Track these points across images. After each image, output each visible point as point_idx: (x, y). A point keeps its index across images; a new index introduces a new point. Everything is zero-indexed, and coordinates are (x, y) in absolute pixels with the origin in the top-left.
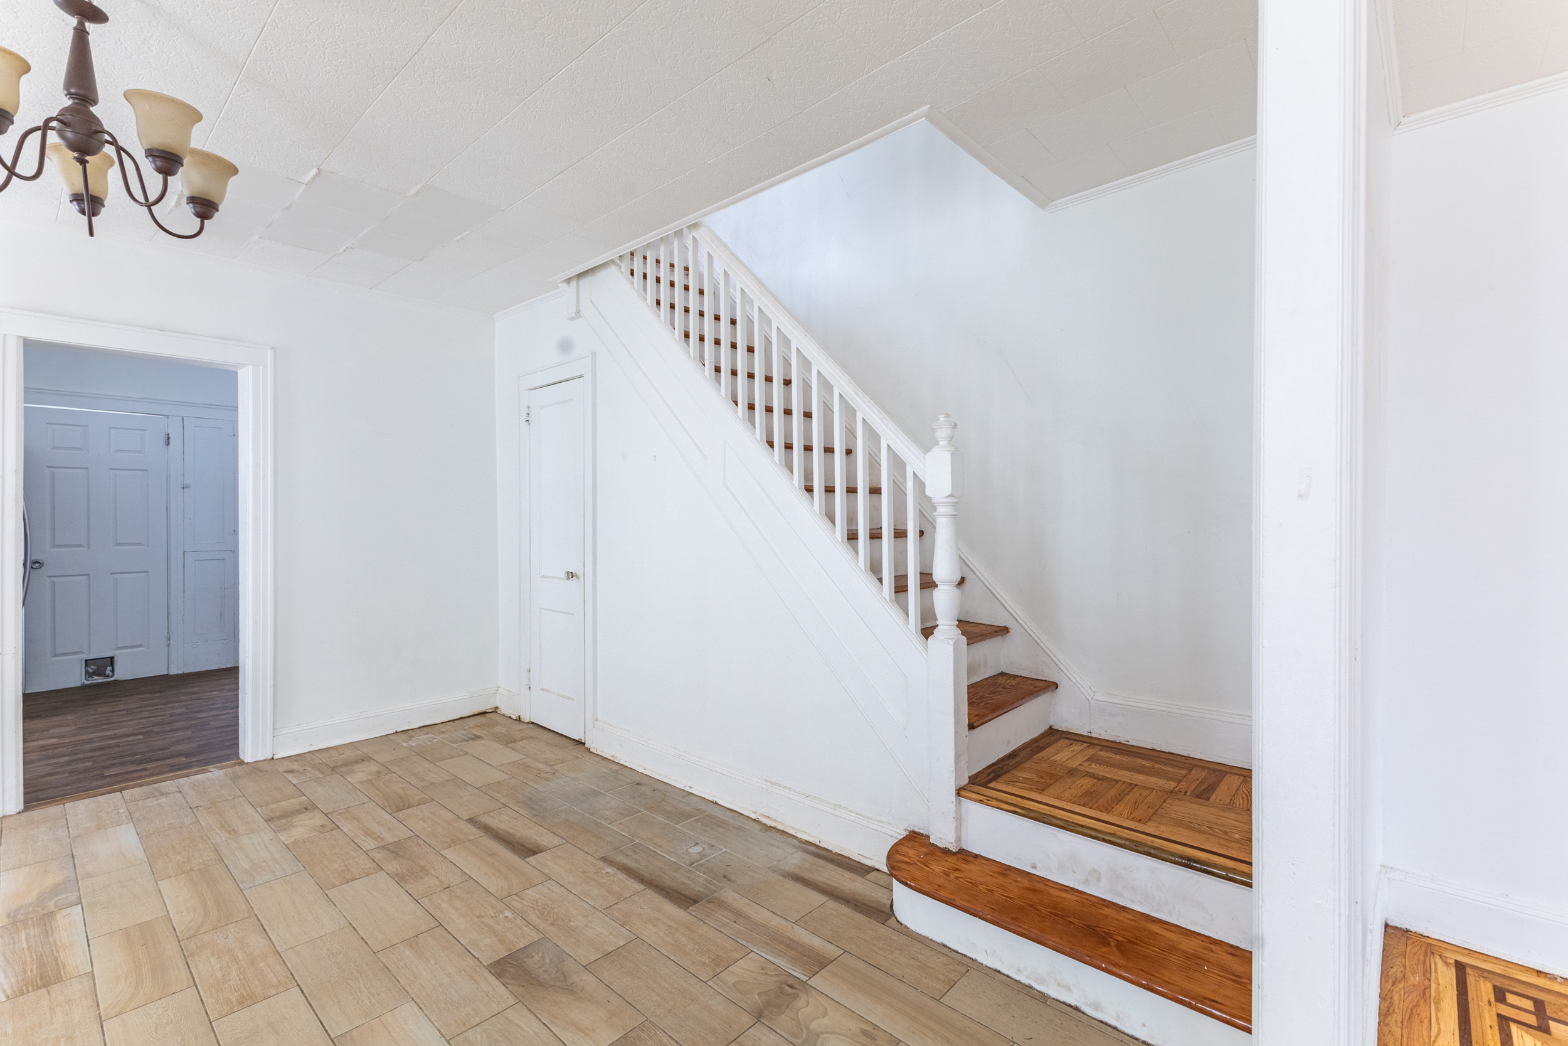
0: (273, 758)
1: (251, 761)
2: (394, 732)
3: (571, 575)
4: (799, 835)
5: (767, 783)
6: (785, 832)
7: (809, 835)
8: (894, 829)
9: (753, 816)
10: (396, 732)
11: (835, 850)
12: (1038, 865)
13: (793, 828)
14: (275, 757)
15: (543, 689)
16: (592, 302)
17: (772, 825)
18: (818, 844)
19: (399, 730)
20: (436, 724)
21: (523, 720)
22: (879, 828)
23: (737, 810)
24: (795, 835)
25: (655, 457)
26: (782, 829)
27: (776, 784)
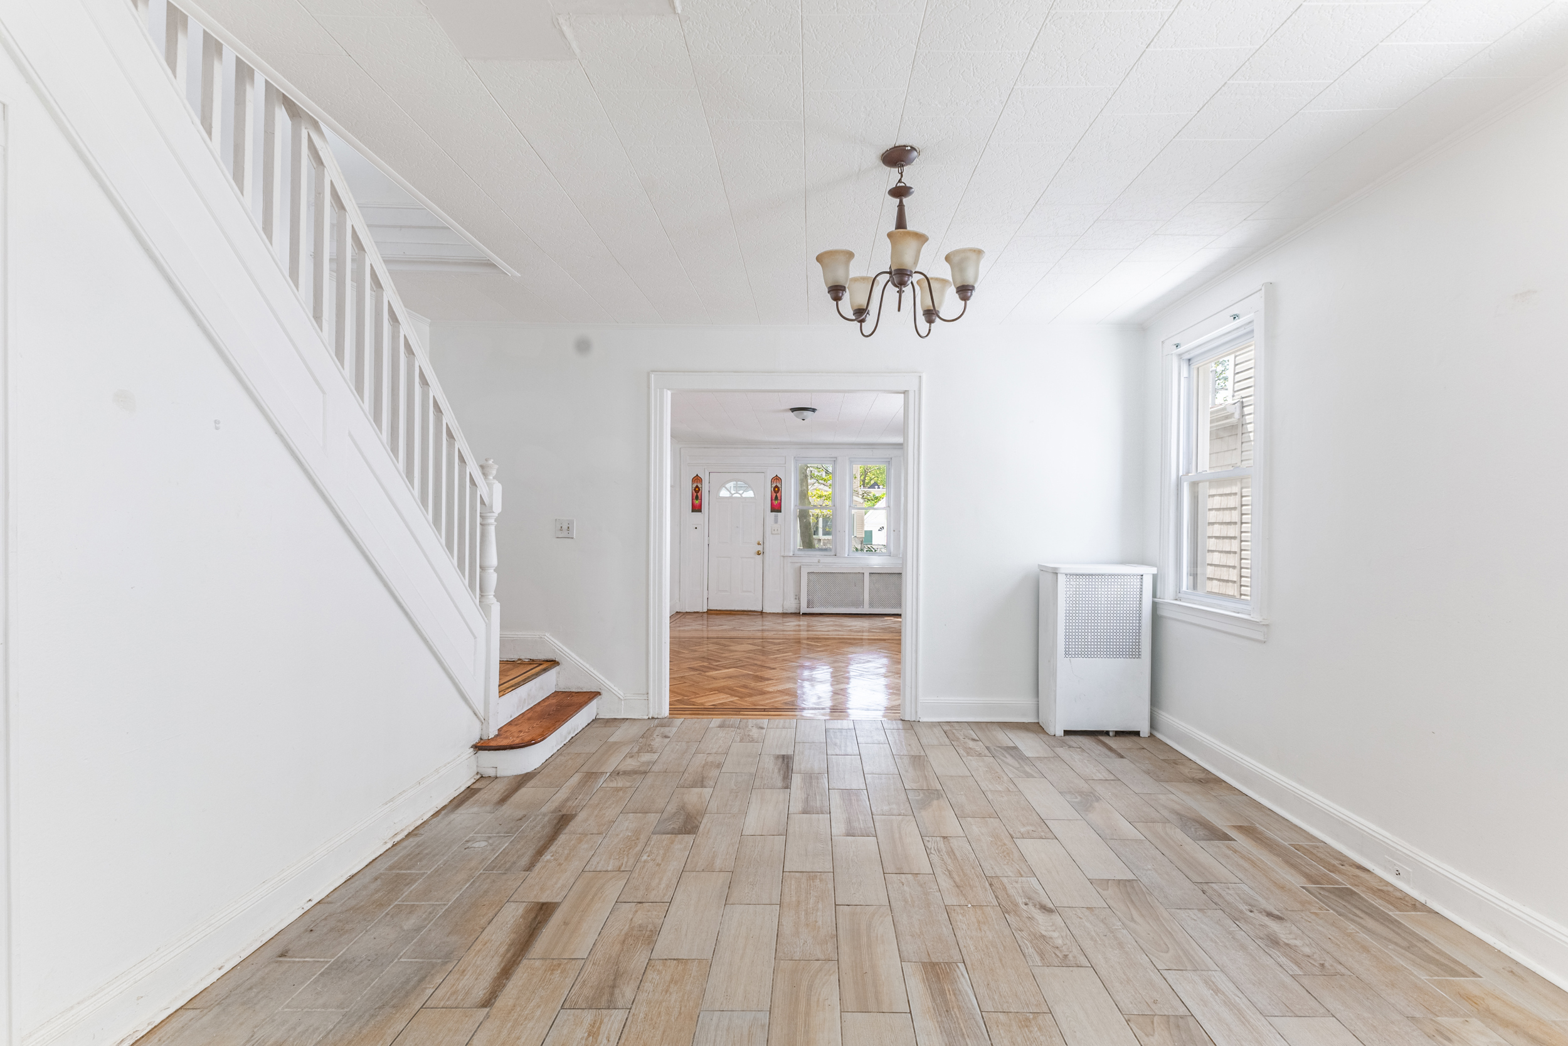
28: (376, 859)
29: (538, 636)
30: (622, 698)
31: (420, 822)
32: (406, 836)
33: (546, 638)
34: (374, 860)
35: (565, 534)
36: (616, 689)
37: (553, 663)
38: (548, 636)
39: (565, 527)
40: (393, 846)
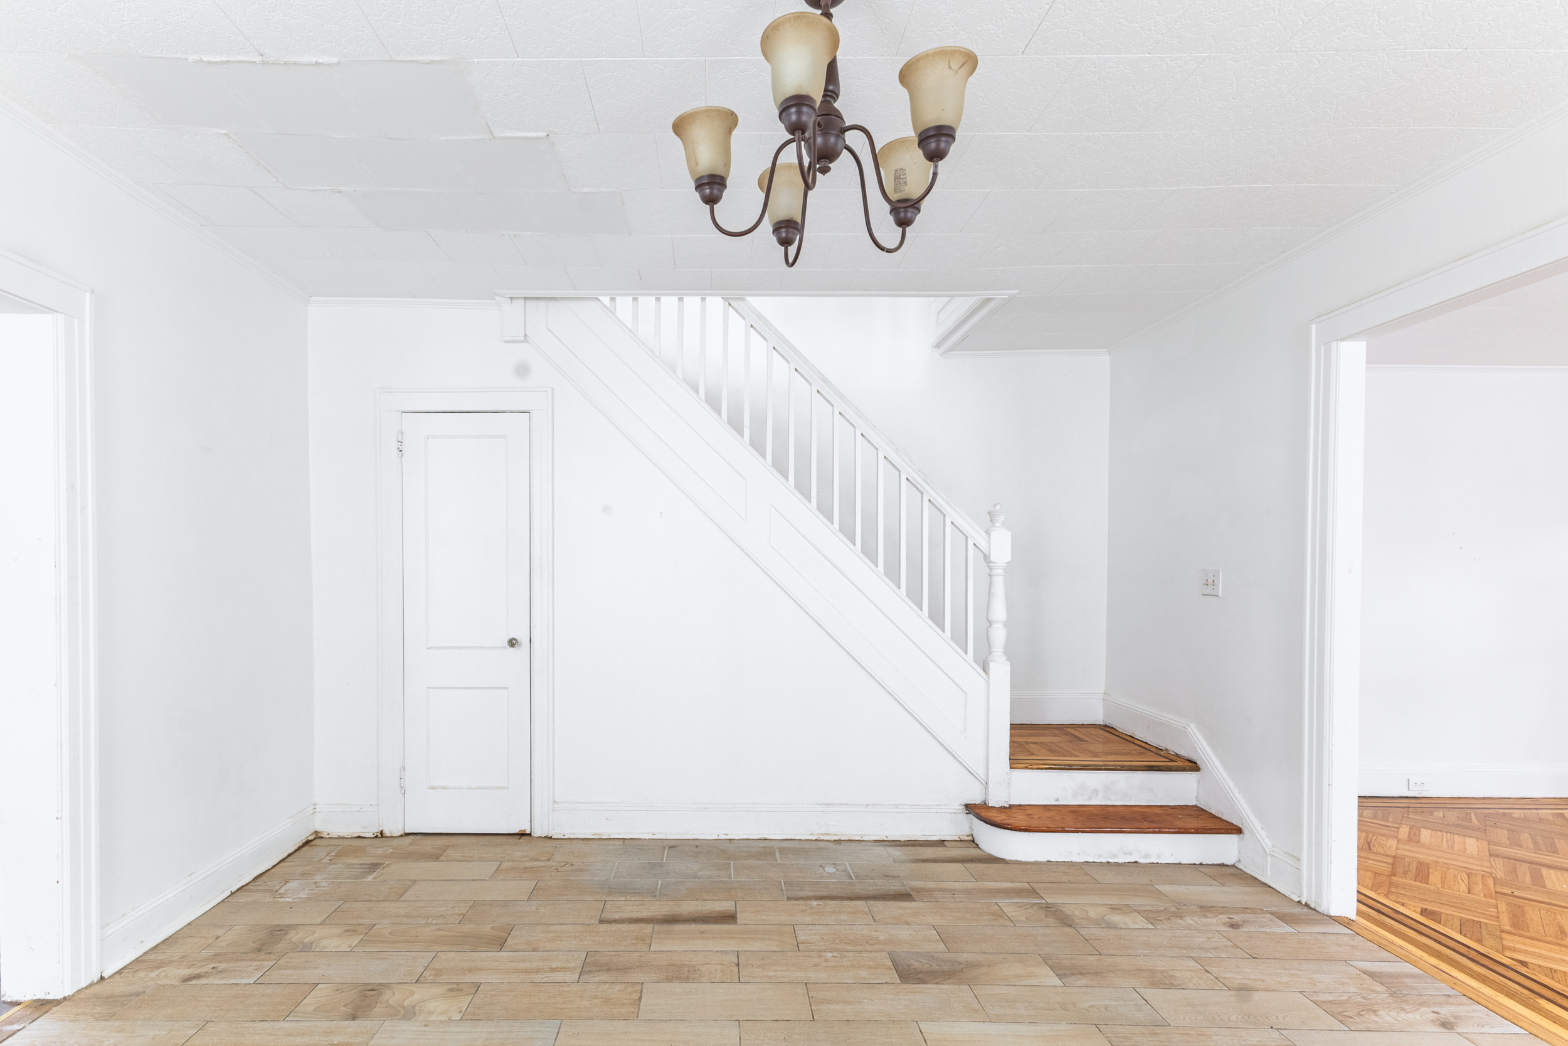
0: (102, 978)
1: (71, 994)
2: (230, 894)
3: (513, 643)
4: (866, 839)
5: (821, 806)
6: (851, 840)
7: (873, 835)
8: (953, 807)
9: (813, 838)
10: (232, 893)
11: (903, 839)
12: (1060, 798)
13: (856, 835)
14: (106, 975)
15: (433, 788)
16: (548, 329)
17: (836, 839)
18: (886, 839)
19: (234, 889)
20: (268, 870)
21: (388, 834)
22: (940, 811)
23: (793, 838)
24: (862, 839)
25: (661, 513)
26: (847, 839)
27: (831, 804)
28: (794, 840)
29: (1182, 725)
30: (1268, 851)
31: (860, 839)
32: (834, 840)
33: (1189, 729)
34: (791, 840)
35: (1209, 591)
36: (1262, 834)
37: (1192, 766)
38: (1193, 729)
39: (1210, 581)
40: (816, 840)
